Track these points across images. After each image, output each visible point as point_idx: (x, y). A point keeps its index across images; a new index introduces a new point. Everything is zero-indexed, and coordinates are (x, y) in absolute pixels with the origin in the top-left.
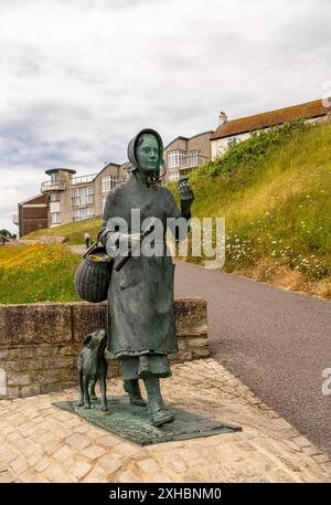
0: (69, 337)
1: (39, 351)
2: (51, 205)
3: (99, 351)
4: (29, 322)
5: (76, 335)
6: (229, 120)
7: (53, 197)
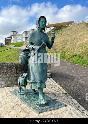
0: (16, 72)
1: (8, 75)
2: (12, 38)
3: (25, 79)
4: (5, 68)
5: (18, 71)
6: (49, 24)
7: (13, 37)
